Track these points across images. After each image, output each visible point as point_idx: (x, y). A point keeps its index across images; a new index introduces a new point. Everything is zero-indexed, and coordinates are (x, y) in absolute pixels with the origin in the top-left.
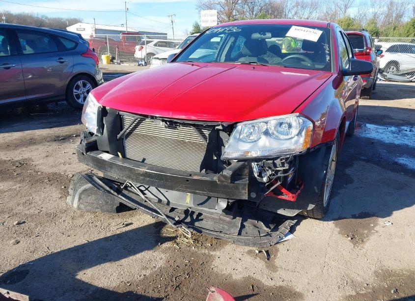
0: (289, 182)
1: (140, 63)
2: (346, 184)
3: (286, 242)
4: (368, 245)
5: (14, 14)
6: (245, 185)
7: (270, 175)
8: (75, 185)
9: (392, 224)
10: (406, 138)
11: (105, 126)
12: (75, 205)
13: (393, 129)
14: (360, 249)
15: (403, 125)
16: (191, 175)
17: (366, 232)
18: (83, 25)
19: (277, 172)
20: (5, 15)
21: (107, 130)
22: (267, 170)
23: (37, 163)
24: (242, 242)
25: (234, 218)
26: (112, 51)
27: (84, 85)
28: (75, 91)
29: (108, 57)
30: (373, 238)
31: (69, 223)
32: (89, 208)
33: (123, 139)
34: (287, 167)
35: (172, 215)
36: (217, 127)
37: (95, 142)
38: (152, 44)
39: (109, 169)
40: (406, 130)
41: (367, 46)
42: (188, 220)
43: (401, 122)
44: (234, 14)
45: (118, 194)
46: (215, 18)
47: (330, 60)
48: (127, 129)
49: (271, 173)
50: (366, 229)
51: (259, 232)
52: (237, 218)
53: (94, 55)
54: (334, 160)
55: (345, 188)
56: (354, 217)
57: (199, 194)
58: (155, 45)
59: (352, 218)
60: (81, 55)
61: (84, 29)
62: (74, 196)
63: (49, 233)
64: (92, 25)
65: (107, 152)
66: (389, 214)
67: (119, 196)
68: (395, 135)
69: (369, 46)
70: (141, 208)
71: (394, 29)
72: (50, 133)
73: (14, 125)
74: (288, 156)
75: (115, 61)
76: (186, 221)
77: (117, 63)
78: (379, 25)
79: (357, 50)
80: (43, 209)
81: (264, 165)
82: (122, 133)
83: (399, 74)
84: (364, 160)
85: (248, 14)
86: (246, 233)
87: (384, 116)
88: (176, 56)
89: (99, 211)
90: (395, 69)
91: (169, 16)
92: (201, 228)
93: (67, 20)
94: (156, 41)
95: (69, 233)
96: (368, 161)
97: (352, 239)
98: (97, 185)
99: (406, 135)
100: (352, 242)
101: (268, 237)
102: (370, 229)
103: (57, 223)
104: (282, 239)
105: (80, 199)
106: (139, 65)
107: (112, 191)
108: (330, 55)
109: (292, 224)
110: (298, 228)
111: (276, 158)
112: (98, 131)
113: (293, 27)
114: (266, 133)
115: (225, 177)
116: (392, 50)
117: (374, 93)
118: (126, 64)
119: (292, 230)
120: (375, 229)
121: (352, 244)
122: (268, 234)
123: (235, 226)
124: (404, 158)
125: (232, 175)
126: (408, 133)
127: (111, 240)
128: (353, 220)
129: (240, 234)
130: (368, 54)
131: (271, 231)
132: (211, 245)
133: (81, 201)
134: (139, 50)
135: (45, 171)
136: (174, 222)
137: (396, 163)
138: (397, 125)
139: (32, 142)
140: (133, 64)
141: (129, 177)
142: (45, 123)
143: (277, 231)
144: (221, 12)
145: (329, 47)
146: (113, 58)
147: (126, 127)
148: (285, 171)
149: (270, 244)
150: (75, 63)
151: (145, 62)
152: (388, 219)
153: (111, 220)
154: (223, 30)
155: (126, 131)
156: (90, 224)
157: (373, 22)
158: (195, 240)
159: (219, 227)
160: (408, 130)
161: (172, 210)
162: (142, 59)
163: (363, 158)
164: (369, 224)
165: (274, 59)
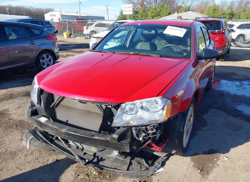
0: (157, 139)
1: (87, 37)
2: (203, 127)
3: (158, 174)
4: (211, 176)
5: (14, 7)
6: (127, 143)
7: (144, 137)
8: (27, 135)
9: (229, 158)
10: (245, 90)
11: (42, 100)
12: (28, 147)
13: (237, 83)
14: (205, 180)
15: (243, 80)
16: (93, 136)
17: (211, 165)
18: (54, 13)
19: (148, 134)
20: (8, 7)
21: (43, 103)
22: (142, 133)
23: (12, 113)
24: (129, 176)
25: (126, 157)
26: (70, 30)
27: (48, 57)
28: (41, 60)
29: (67, 34)
30: (215, 170)
31: (23, 160)
32: (36, 148)
33: (54, 108)
34: (154, 131)
35: (85, 157)
36: (108, 106)
37: (36, 110)
38: (93, 25)
39: (45, 128)
40: (246, 84)
41: (223, 28)
42: (95, 160)
43: (243, 78)
44: (145, 4)
45: (51, 143)
46: (131, 9)
47: (190, 50)
48: (56, 102)
49: (144, 135)
50: (211, 163)
51: (141, 167)
52: (128, 157)
53: (53, 38)
54: (192, 115)
55: (202, 130)
56: (205, 153)
57: (99, 147)
58: (96, 26)
59: (203, 154)
60: (45, 38)
61: (55, 15)
62: (27, 141)
63: (9, 167)
64: (59, 13)
65: (44, 116)
66: (227, 151)
67: (52, 145)
68: (238, 88)
69: (224, 28)
70: (65, 153)
71: (244, 11)
72: (24, 89)
73: (3, 84)
74: (155, 124)
75: (71, 36)
76: (93, 161)
77: (73, 37)
78: (234, 10)
79: (217, 31)
80: (9, 149)
81: (140, 129)
82: (53, 104)
83: (245, 42)
84: (216, 108)
85: (153, 4)
86: (133, 169)
87: (233, 74)
88: (96, 44)
89: (43, 150)
90: (242, 39)
91: (105, 6)
92: (103, 166)
93: (45, 9)
94: (96, 23)
95: (21, 168)
96: (218, 108)
97: (201, 171)
98: (38, 137)
99: (245, 88)
100: (201, 174)
101: (147, 171)
102: (214, 163)
103: (15, 160)
104: (156, 171)
105: (30, 143)
106: (86, 38)
107: (48, 141)
108: (190, 46)
109: (163, 160)
110: (167, 162)
111: (148, 125)
112: (38, 103)
113: (169, 27)
114: (142, 108)
115: (114, 138)
116: (241, 27)
117: (228, 56)
118: (78, 38)
119: (163, 164)
120: (217, 163)
121: (200, 175)
122: (147, 169)
123: (125, 164)
124: (242, 106)
125: (118, 138)
126: (246, 86)
127: (47, 173)
128: (204, 155)
129: (128, 169)
130: (223, 33)
131: (149, 167)
132: (110, 177)
133: (31, 144)
134: (86, 29)
135: (15, 119)
136: (85, 163)
137: (236, 110)
138: (240, 80)
139: (11, 97)
140: (82, 38)
141: (57, 134)
142: (22, 82)
143: (153, 166)
144: (137, 3)
145: (190, 41)
146: (71, 34)
147: (55, 101)
148: (154, 134)
149: (147, 175)
150: (41, 43)
151: (89, 37)
152: (226, 155)
153: (49, 157)
154: (125, 28)
155: (56, 103)
156: (36, 160)
157: (231, 7)
158: (100, 173)
159: (115, 165)
160: (247, 84)
161: (85, 154)
162: (88, 35)
163: (216, 106)
164: (214, 159)
165: (162, 41)
